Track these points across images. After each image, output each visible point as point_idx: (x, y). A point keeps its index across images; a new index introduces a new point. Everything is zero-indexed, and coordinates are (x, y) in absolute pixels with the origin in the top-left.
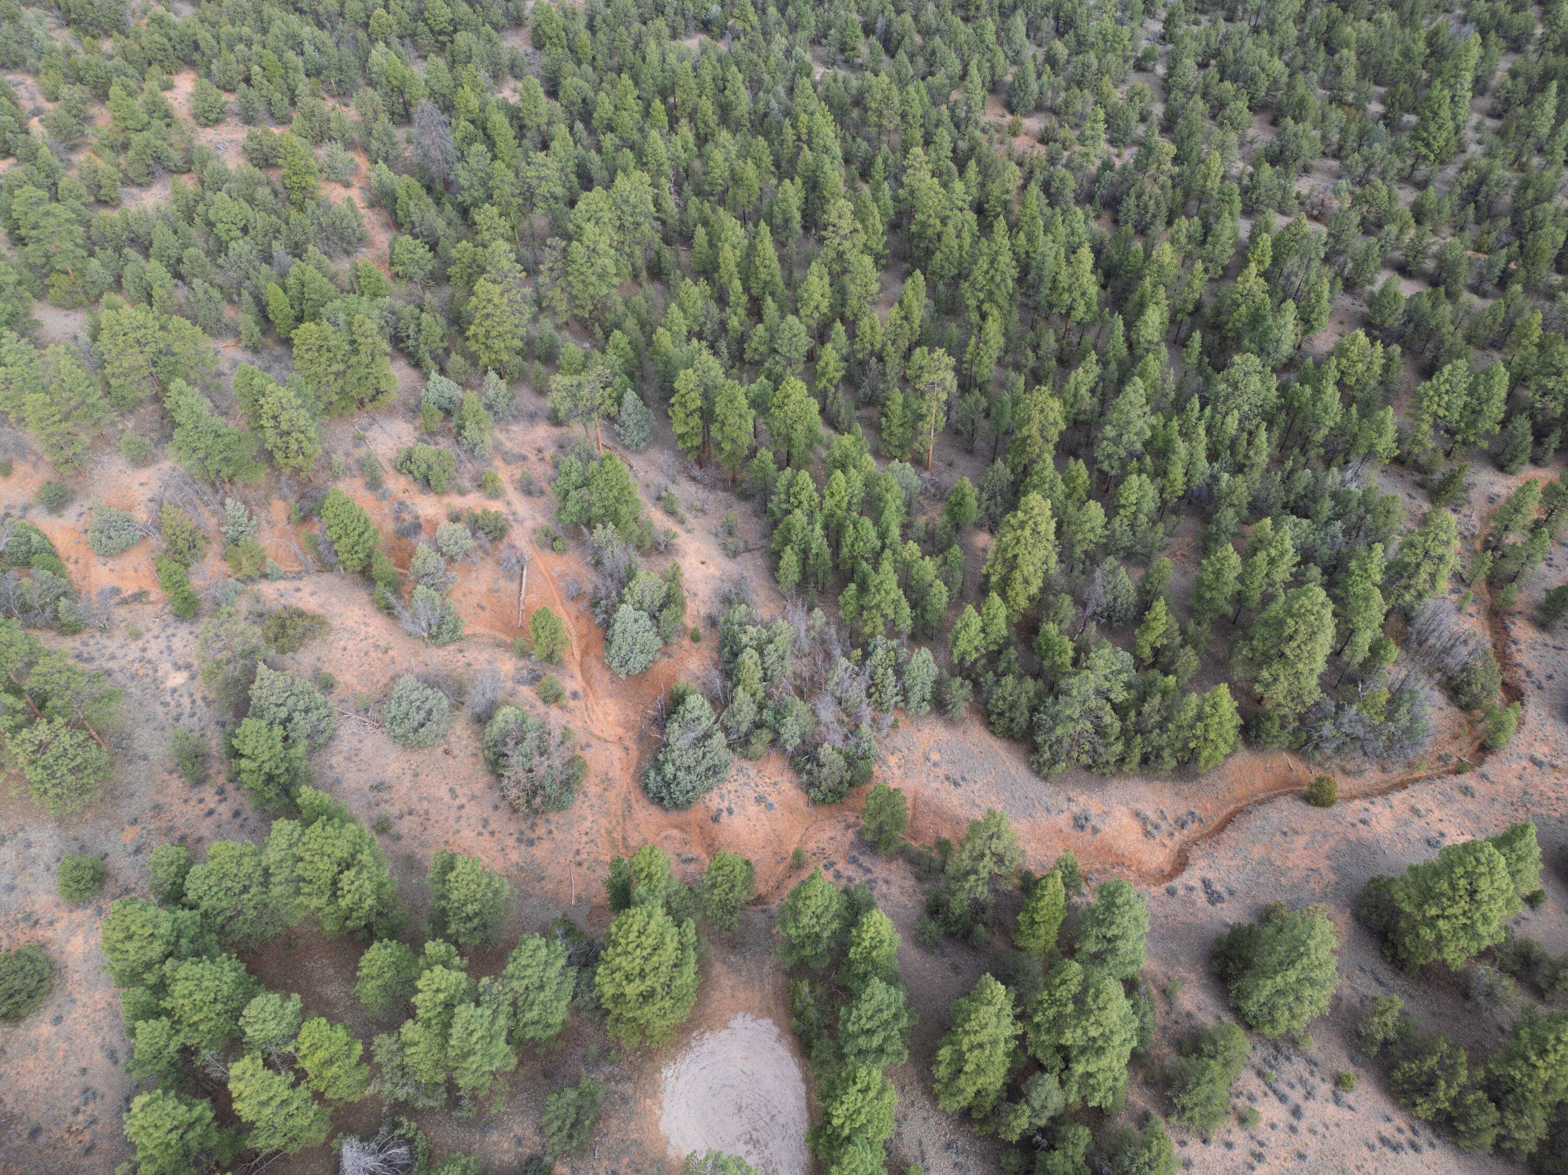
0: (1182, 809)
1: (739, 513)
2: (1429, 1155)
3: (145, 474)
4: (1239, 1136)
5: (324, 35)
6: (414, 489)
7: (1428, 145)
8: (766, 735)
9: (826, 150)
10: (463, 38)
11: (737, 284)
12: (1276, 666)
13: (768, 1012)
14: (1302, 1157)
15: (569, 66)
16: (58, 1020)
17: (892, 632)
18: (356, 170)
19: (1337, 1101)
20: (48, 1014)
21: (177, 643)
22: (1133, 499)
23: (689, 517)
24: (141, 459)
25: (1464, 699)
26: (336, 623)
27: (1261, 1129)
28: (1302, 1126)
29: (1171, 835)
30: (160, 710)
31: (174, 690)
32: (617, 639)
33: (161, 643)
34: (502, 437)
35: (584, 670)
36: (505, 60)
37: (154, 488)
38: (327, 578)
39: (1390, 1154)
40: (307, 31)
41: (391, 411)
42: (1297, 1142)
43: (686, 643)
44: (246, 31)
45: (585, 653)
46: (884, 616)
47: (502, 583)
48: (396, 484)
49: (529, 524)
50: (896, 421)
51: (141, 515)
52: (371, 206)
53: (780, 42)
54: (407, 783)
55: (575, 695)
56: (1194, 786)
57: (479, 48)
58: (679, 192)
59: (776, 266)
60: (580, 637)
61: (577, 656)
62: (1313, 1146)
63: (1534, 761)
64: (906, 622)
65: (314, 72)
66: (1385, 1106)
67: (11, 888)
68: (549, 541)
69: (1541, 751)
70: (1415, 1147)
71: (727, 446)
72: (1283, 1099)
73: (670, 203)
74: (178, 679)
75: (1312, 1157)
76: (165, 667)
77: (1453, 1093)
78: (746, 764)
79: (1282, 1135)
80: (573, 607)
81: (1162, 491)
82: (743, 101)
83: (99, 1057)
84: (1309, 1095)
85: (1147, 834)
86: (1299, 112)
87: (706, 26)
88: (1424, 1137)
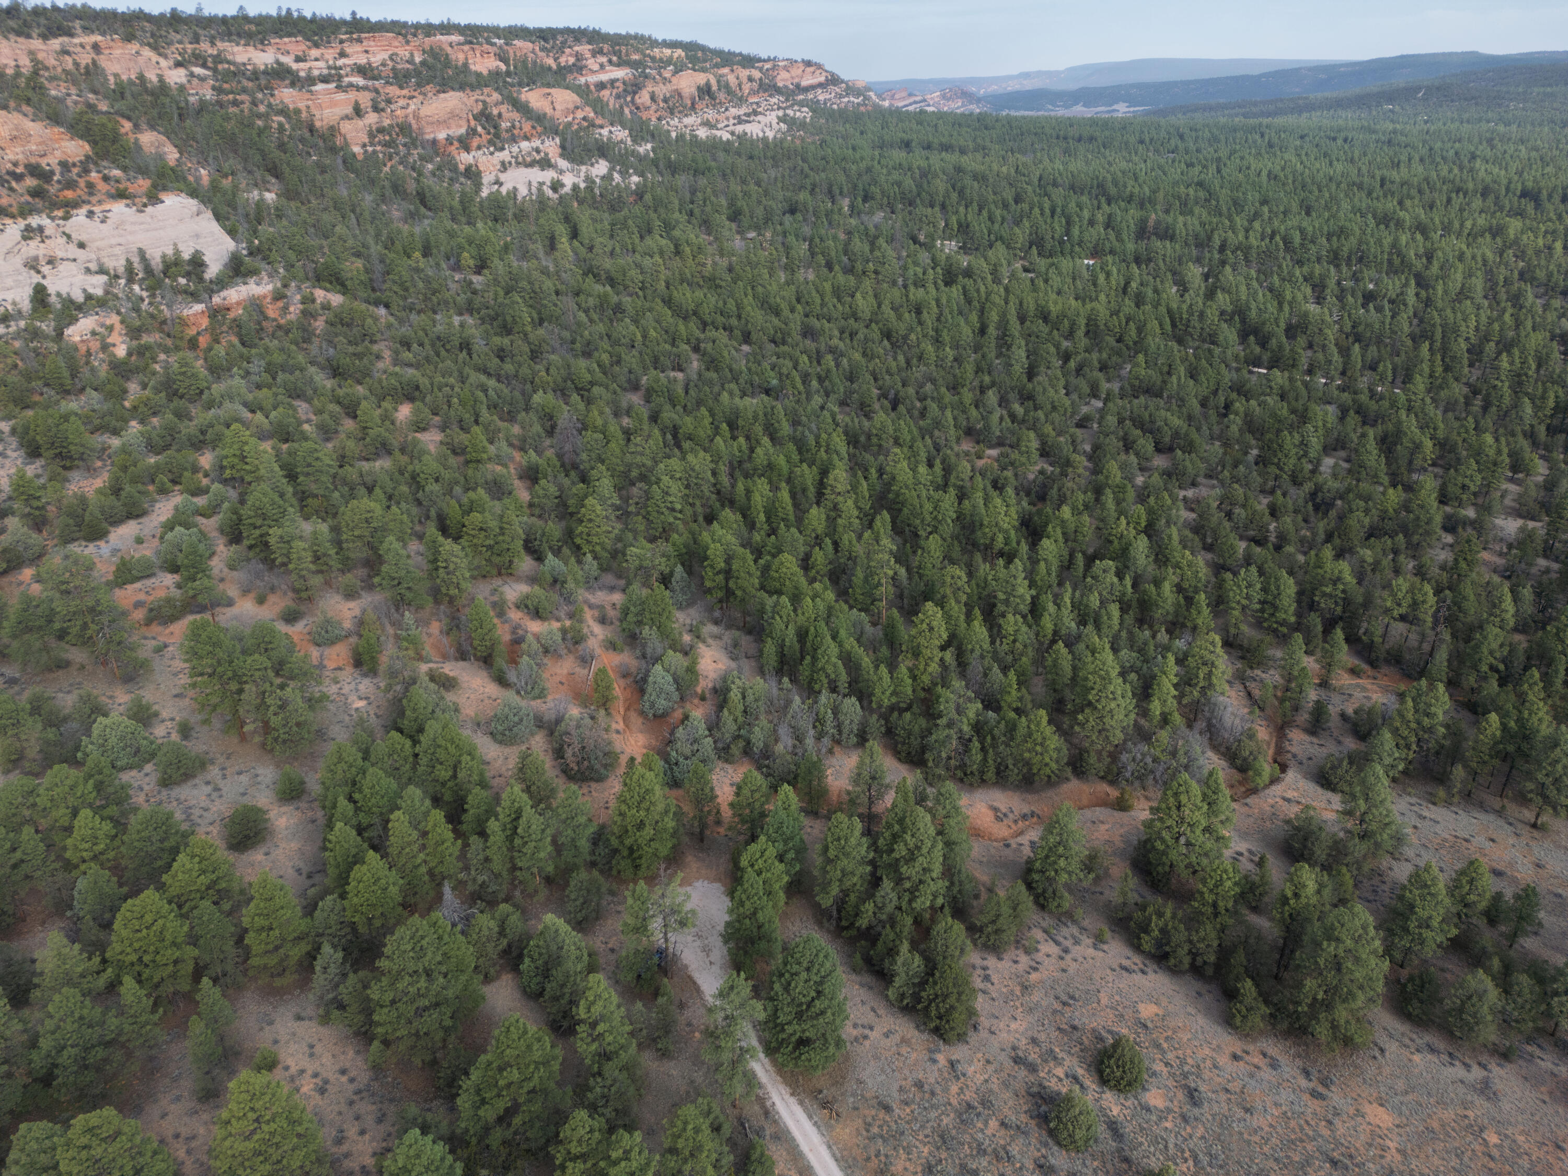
0: (1026, 809)
1: (746, 641)
2: (1151, 976)
3: (352, 604)
4: (1024, 959)
5: (503, 386)
6: (527, 618)
7: (1281, 469)
8: (741, 744)
9: (838, 453)
10: (596, 390)
11: (762, 517)
12: (1087, 711)
13: (720, 880)
14: (1064, 971)
15: (668, 407)
16: (267, 854)
17: (834, 689)
18: (512, 459)
19: (1095, 947)
20: (264, 850)
21: (362, 687)
22: (1011, 630)
23: (710, 641)
24: (350, 595)
25: (1239, 762)
26: (465, 685)
27: (1039, 956)
28: (1068, 957)
29: (1016, 822)
30: (347, 718)
31: (357, 709)
32: (649, 689)
33: (353, 686)
34: (590, 597)
35: (626, 720)
36: (624, 405)
37: (357, 612)
38: (461, 664)
39: (1125, 974)
40: (492, 383)
41: (519, 579)
42: (1063, 964)
43: (696, 701)
44: (452, 380)
45: (627, 709)
46: (827, 676)
47: (578, 670)
48: (515, 615)
49: (601, 637)
50: (858, 591)
51: (347, 625)
52: (520, 478)
53: (817, 400)
54: (500, 762)
55: (618, 732)
56: (1036, 797)
57: (607, 396)
58: (732, 475)
59: (790, 508)
60: (626, 700)
61: (622, 711)
62: (1073, 967)
63: (1284, 799)
64: (843, 685)
65: (493, 407)
66: (1129, 952)
67: (244, 794)
68: (611, 646)
69: (1290, 794)
70: (1143, 972)
71: (739, 593)
72: (1057, 943)
73: (725, 480)
74: (361, 704)
75: (1071, 971)
76: (353, 698)
77: (1161, 923)
78: (726, 766)
79: (1053, 960)
80: (622, 682)
81: (1037, 635)
82: (786, 428)
83: (291, 872)
84: (1077, 942)
85: (998, 819)
86: (1189, 448)
87: (767, 392)
88: (1152, 967)
